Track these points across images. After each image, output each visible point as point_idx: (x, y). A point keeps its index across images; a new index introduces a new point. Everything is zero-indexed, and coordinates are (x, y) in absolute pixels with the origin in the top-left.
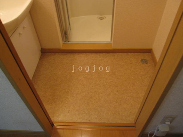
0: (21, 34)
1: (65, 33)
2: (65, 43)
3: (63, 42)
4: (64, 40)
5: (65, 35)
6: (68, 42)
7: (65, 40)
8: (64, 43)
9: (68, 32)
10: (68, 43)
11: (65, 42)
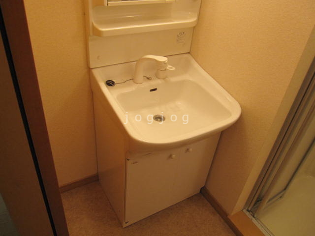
0: (172, 158)
1: (258, 198)
2: (248, 213)
3: (244, 208)
4: (249, 207)
5: (257, 201)
6: (254, 216)
7: (249, 209)
8: (245, 211)
9: (265, 204)
10: (251, 217)
11: (248, 210)
